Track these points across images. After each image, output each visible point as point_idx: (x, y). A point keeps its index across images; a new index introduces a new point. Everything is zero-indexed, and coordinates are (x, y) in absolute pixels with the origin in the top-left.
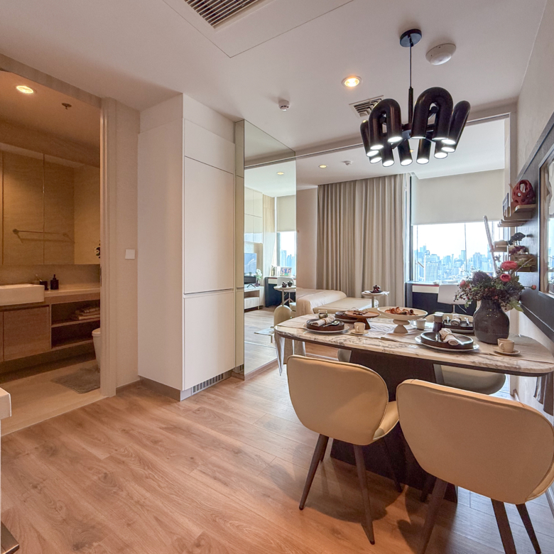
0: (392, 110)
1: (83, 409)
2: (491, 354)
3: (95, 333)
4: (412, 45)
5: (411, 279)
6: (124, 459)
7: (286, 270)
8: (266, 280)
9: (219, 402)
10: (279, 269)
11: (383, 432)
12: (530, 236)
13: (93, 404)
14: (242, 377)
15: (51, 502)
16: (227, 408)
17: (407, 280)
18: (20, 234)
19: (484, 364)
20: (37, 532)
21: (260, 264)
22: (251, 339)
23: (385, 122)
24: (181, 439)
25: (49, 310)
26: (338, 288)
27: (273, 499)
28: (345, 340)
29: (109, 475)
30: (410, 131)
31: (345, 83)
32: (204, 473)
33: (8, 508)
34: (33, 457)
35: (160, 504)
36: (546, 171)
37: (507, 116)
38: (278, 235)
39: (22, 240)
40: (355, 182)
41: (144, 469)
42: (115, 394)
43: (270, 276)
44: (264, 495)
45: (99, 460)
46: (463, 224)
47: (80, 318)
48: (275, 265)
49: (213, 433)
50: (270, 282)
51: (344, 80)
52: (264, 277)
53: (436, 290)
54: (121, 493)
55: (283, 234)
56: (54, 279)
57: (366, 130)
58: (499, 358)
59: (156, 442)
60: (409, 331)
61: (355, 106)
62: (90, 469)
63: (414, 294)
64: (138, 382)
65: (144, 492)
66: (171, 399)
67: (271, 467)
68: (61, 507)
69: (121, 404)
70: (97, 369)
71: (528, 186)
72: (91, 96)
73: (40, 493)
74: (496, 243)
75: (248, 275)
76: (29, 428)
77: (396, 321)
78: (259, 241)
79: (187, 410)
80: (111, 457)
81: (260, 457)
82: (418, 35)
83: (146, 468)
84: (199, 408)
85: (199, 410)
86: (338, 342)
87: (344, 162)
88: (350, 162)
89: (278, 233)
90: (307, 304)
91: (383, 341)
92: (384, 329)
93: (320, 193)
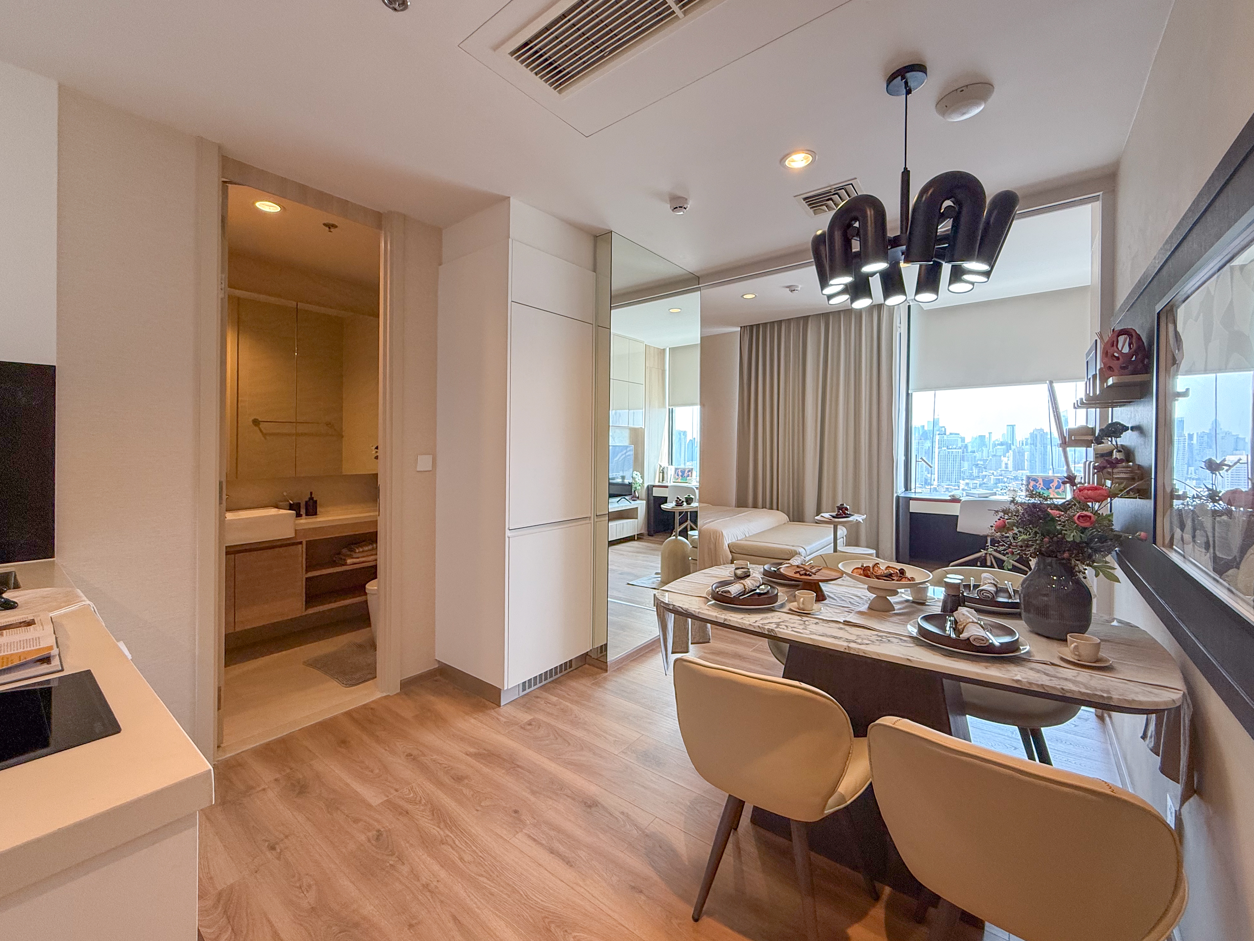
0: (870, 213)
1: (348, 714)
2: (1053, 664)
3: (371, 587)
4: (909, 92)
5: (907, 488)
6: (409, 807)
7: (683, 472)
8: (650, 489)
9: (564, 711)
10: (671, 471)
11: (843, 799)
12: (1138, 428)
13: (365, 707)
14: (604, 667)
15: (294, 876)
16: (575, 723)
17: (900, 490)
18: (262, 425)
19: (1038, 685)
20: (272, 926)
21: (638, 463)
22: (620, 595)
23: (858, 235)
24: (499, 775)
25: (301, 550)
27: (648, 897)
28: (778, 625)
29: (385, 835)
30: (904, 247)
31: (787, 163)
32: (534, 840)
33: (232, 881)
34: (271, 795)
35: (462, 894)
36: (1170, 318)
37: (1096, 198)
38: (671, 412)
39: (264, 435)
41: (439, 827)
42: (399, 691)
43: (657, 484)
44: (633, 888)
45: (369, 806)
47: (349, 561)
48: (665, 463)
49: (552, 767)
50: (657, 493)
51: (785, 157)
52: (646, 485)
53: (954, 510)
54: (402, 867)
55: (678, 411)
56: (311, 498)
57: (822, 248)
58: (1070, 673)
59: (459, 779)
60: (897, 607)
61: (805, 199)
62: (356, 821)
63: (914, 517)
64: (435, 670)
65: (436, 867)
66: (487, 703)
67: (647, 835)
68: (310, 886)
69: (407, 710)
70: (373, 646)
71: (1134, 341)
72: (365, 211)
73: (279, 858)
74: (1071, 432)
75: (619, 481)
76: (268, 744)
78: (639, 424)
79: (511, 723)
80: (387, 801)
81: (628, 816)
82: (920, 74)
83: (442, 825)
84: (531, 719)
85: (530, 724)
86: (765, 628)
87: (787, 287)
88: (797, 287)
89: (669, 409)
90: (718, 535)
91: (847, 628)
92: (852, 601)
93: (743, 338)
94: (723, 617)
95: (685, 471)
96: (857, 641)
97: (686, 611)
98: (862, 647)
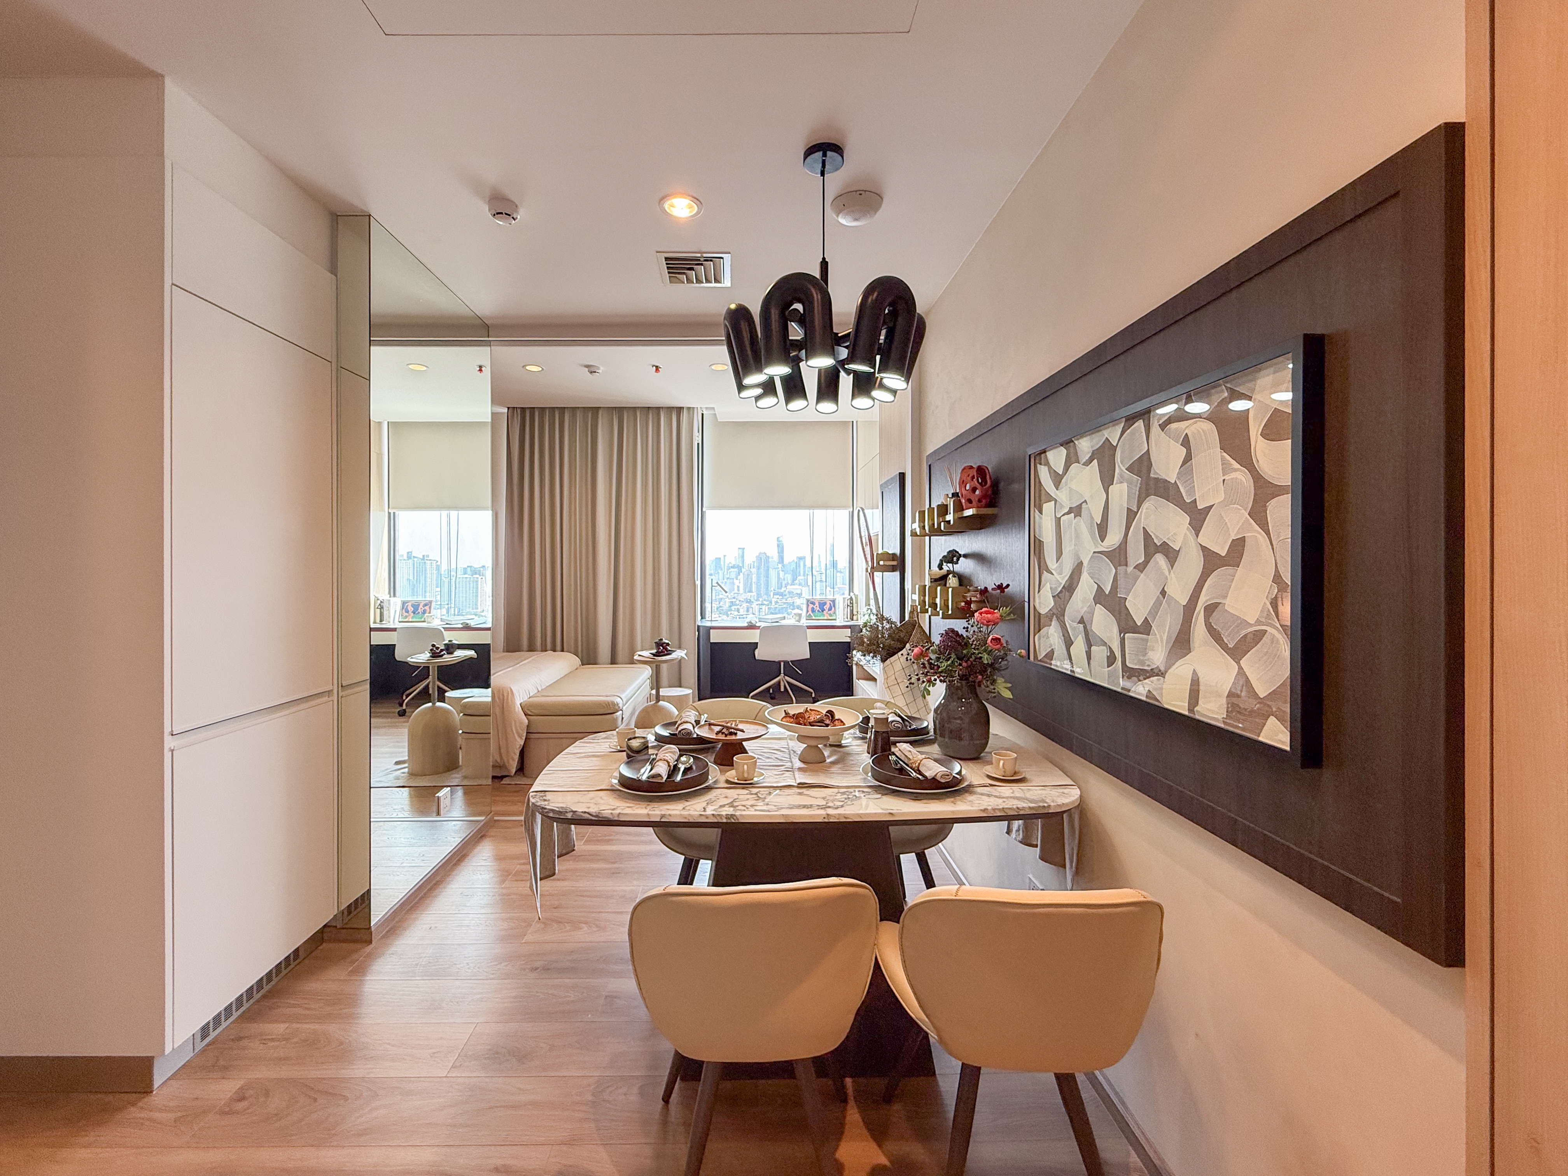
2: (990, 785)
4: (825, 172)
5: (703, 615)
7: (416, 607)
9: (310, 1043)
10: (395, 606)
14: (363, 936)
26: (559, 647)
31: (666, 206)
36: (1040, 461)
38: (392, 518)
40: (595, 410)
46: (805, 513)
48: (382, 593)
50: (381, 639)
51: (663, 199)
53: (752, 637)
58: (1005, 790)
61: (666, 259)
63: (717, 648)
74: (880, 558)
77: (801, 738)
79: (190, 1115)
82: (838, 156)
84: (241, 1088)
85: (242, 1099)
86: (722, 815)
87: (587, 366)
88: (599, 368)
89: (389, 513)
90: (505, 695)
91: (804, 791)
92: (776, 756)
93: (512, 423)
94: (658, 812)
95: (419, 605)
96: (828, 805)
97: (597, 816)
98: (840, 811)
